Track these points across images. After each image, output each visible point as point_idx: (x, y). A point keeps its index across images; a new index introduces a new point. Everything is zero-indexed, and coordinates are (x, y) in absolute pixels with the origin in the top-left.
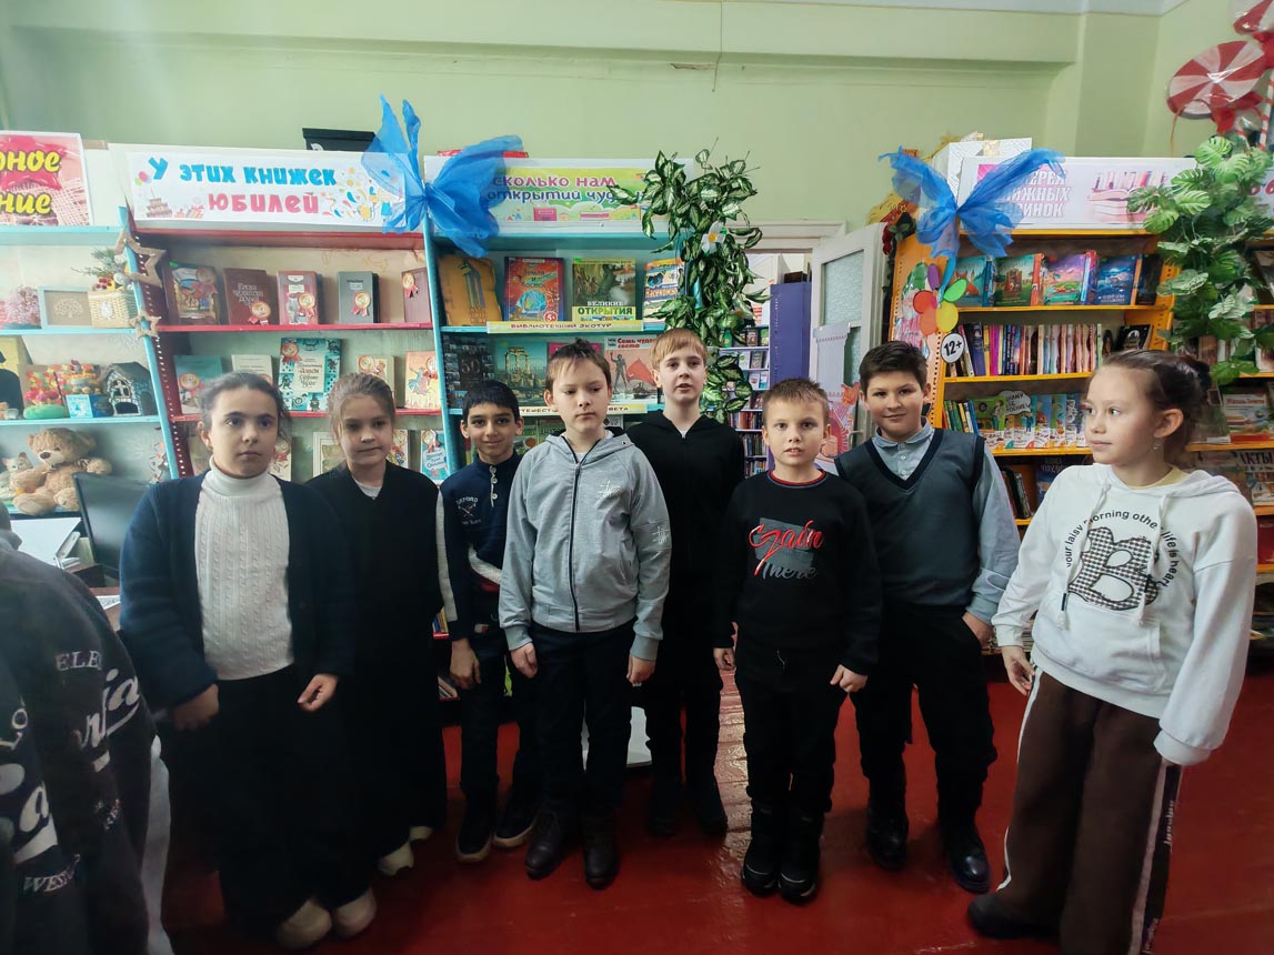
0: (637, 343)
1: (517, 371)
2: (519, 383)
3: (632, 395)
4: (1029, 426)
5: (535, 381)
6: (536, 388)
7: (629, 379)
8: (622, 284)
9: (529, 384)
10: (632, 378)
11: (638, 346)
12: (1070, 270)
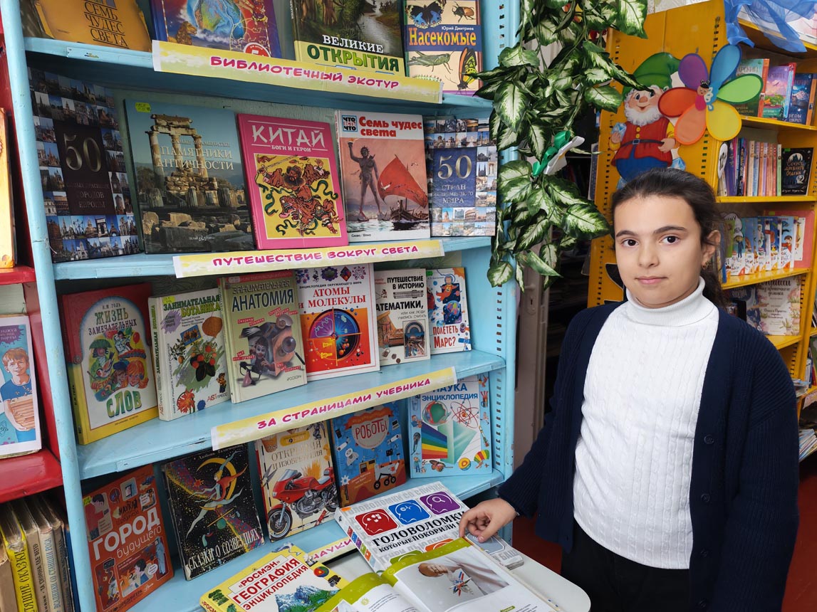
0: (391, 128)
1: (180, 171)
2: (188, 197)
3: (390, 224)
4: (740, 252)
5: (221, 193)
6: (224, 210)
7: (384, 194)
8: (377, 12)
9: (209, 201)
10: (389, 192)
11: (393, 133)
12: (776, 82)
